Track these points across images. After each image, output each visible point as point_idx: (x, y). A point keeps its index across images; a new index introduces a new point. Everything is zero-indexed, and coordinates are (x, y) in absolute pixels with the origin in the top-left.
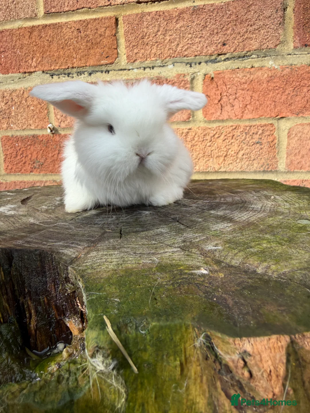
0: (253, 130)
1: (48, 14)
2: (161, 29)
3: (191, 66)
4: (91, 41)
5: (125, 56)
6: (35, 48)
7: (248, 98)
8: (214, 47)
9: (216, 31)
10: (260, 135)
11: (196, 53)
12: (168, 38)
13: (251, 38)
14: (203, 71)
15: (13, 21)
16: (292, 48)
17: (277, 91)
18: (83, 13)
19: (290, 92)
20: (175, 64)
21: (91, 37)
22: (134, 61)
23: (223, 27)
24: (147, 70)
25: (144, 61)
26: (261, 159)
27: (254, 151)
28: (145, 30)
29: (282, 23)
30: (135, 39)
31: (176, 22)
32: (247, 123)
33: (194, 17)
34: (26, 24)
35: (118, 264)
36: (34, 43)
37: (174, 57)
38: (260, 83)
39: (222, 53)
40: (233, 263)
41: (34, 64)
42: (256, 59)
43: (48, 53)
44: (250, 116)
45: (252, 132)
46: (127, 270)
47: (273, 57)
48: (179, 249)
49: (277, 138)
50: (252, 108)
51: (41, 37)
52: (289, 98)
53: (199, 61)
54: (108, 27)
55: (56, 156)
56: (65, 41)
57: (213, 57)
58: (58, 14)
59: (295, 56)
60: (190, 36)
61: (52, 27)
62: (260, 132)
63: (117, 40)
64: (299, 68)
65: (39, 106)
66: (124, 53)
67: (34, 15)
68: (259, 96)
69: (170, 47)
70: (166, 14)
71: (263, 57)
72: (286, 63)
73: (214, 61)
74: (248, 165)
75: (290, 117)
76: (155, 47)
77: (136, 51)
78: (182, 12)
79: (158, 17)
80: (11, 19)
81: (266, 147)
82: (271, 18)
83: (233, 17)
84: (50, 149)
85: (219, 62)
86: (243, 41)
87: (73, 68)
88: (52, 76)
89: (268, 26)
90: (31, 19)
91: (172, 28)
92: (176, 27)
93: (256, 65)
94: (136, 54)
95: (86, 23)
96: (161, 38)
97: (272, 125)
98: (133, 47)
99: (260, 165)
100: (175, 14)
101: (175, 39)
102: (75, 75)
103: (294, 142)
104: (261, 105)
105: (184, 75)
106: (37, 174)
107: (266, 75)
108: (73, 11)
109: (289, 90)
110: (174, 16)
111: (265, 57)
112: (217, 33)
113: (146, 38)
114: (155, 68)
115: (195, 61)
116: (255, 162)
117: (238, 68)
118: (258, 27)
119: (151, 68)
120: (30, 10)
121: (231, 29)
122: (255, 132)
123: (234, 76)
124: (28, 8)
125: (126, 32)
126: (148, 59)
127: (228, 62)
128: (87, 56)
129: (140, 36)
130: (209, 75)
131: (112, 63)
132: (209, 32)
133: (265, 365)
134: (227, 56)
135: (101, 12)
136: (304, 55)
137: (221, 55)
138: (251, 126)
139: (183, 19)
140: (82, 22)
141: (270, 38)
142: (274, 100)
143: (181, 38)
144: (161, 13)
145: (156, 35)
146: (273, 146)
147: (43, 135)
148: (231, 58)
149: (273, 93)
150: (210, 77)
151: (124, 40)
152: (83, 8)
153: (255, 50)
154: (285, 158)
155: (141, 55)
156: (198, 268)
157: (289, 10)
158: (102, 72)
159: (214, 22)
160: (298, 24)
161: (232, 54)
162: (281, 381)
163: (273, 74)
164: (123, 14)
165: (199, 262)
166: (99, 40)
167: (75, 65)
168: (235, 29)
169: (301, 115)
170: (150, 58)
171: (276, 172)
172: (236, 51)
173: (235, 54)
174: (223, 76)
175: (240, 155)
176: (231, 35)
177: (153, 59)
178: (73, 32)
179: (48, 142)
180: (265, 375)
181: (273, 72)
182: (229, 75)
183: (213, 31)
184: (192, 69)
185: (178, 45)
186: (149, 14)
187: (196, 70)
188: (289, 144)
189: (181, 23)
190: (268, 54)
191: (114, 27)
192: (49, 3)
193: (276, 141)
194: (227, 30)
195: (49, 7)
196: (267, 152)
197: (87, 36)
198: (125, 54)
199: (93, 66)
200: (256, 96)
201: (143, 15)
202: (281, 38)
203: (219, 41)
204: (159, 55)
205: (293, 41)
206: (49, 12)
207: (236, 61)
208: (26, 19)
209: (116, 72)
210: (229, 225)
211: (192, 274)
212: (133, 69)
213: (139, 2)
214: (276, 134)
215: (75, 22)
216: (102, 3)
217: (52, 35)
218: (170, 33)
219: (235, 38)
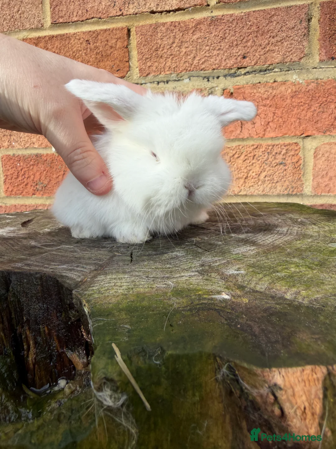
0: (276, 150)
1: (55, 24)
2: (177, 41)
3: (208, 81)
4: (100, 53)
5: (138, 69)
7: (271, 115)
8: (233, 60)
9: (235, 43)
10: (283, 155)
11: (214, 67)
12: (184, 50)
13: (273, 50)
14: (222, 86)
15: (17, 32)
16: (318, 61)
17: (302, 108)
18: (93, 23)
19: (316, 109)
20: (191, 78)
21: (101, 49)
22: (147, 75)
23: (243, 39)
24: (161, 85)
25: (158, 75)
26: (285, 181)
27: (277, 173)
28: (159, 41)
29: (307, 35)
30: (148, 51)
31: (192, 33)
32: (270, 142)
33: (211, 28)
34: (31, 34)
35: (129, 288)
37: (190, 70)
38: (283, 98)
39: (242, 66)
40: (258, 288)
42: (278, 73)
44: (273, 134)
45: (275, 151)
46: (138, 295)
47: (297, 70)
48: (196, 273)
49: (302, 158)
50: (275, 126)
51: (48, 48)
52: (315, 115)
53: (216, 75)
54: (120, 38)
55: (60, 177)
56: (73, 53)
57: (233, 71)
58: (66, 24)
59: (321, 69)
60: (207, 48)
61: (59, 38)
62: (284, 151)
63: (129, 52)
64: (325, 83)
66: (136, 66)
67: (40, 26)
68: (282, 113)
69: (186, 60)
70: (182, 24)
71: (286, 71)
72: (311, 77)
73: (234, 75)
74: (271, 188)
75: (316, 135)
76: (170, 60)
77: (149, 64)
78: (199, 23)
79: (172, 28)
80: (16, 30)
81: (290, 168)
82: (295, 29)
83: (254, 28)
84: (54, 169)
85: (239, 76)
86: (265, 54)
89: (291, 38)
90: (37, 29)
91: (188, 40)
92: (193, 38)
93: (279, 79)
94: (149, 67)
95: (96, 34)
96: (176, 50)
97: (297, 144)
98: (146, 60)
99: (284, 188)
100: (192, 25)
101: (191, 51)
103: (321, 163)
104: (284, 122)
105: (201, 91)
106: (40, 196)
107: (290, 91)
108: (83, 21)
109: (315, 106)
110: (190, 27)
111: (289, 71)
112: (237, 45)
113: (161, 50)
114: (170, 83)
115: (213, 75)
116: (278, 184)
117: (260, 83)
118: (281, 39)
119: (166, 83)
120: (36, 20)
121: (251, 41)
122: (279, 152)
123: (255, 91)
124: (34, 18)
125: (139, 44)
126: (162, 73)
127: (248, 77)
129: (154, 48)
130: (228, 90)
131: (123, 77)
132: (228, 44)
133: (299, 401)
134: (247, 69)
135: (112, 23)
136: (331, 69)
137: (241, 68)
138: (274, 146)
139: (200, 30)
140: (91, 33)
141: (294, 50)
142: (298, 117)
143: (198, 51)
144: (177, 24)
145: (171, 47)
146: (298, 167)
147: (47, 155)
148: (252, 72)
149: (298, 109)
150: (229, 92)
151: (136, 52)
152: (93, 18)
153: (277, 64)
154: (311, 181)
155: (154, 68)
156: (219, 293)
157: (314, 21)
159: (234, 34)
160: (324, 36)
161: (252, 68)
162: (317, 420)
163: (297, 89)
164: (135, 25)
165: (220, 286)
166: (109, 52)
168: (256, 40)
169: (328, 133)
170: (165, 72)
171: (301, 195)
172: (257, 65)
173: (256, 67)
174: (243, 91)
175: (262, 177)
176: (252, 47)
177: (168, 73)
178: (81, 43)
179: (52, 162)
180: (299, 413)
181: (297, 87)
182: (249, 90)
183: (232, 43)
184: (210, 83)
185: (195, 57)
186: (164, 24)
187: (214, 85)
188: (315, 165)
189: (198, 35)
190: (291, 67)
191: (126, 38)
192: (57, 13)
193: (301, 162)
194: (247, 42)
195: (57, 17)
196: (292, 174)
197: (96, 47)
198: (137, 68)
200: (279, 112)
201: (157, 26)
202: (306, 51)
203: (239, 54)
204: (174, 68)
205: (319, 53)
206: (57, 22)
207: (257, 75)
208: (32, 29)
210: (252, 248)
211: (212, 299)
212: (145, 83)
213: (153, 12)
214: (301, 154)
215: (84, 33)
216: (113, 12)
217: (59, 47)
218: (186, 45)
219: (256, 50)
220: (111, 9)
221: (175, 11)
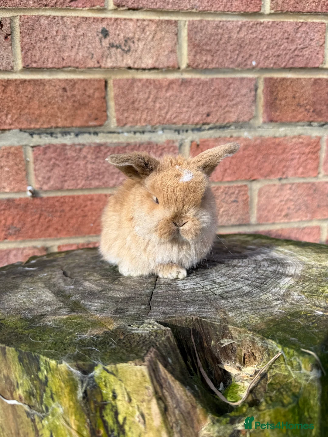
0: (231, 191)
1: (27, 69)
2: (152, 96)
3: (179, 133)
4: (78, 101)
6: (10, 104)
7: (228, 163)
8: (199, 117)
9: (201, 103)
10: (236, 195)
11: (184, 122)
12: (158, 105)
13: (230, 111)
14: (190, 138)
16: (262, 122)
17: (250, 158)
18: (70, 72)
19: (260, 159)
20: (165, 130)
21: (79, 98)
22: (124, 125)
23: (208, 100)
24: (138, 134)
25: (134, 126)
26: (237, 214)
28: (136, 95)
29: (255, 101)
31: (165, 91)
32: (227, 185)
33: (182, 88)
36: (9, 98)
37: (163, 123)
39: (206, 123)
41: (8, 121)
42: (234, 130)
43: (27, 111)
44: (229, 179)
47: (247, 129)
49: (250, 197)
50: (231, 172)
51: (19, 92)
52: (259, 164)
53: (185, 129)
54: (98, 89)
55: (36, 221)
56: (48, 99)
57: (198, 126)
58: (40, 70)
59: (263, 129)
60: (178, 105)
61: (32, 83)
62: (237, 192)
63: (106, 102)
64: (267, 140)
65: (16, 167)
66: (114, 116)
67: (10, 68)
68: (236, 162)
69: (160, 114)
70: (156, 83)
71: (239, 129)
72: (257, 134)
73: (199, 130)
74: (227, 220)
75: (260, 179)
76: (145, 113)
77: (126, 115)
78: (171, 82)
79: (148, 84)
81: (241, 204)
83: (216, 92)
84: (29, 213)
85: (204, 130)
86: (224, 114)
87: (57, 127)
88: (32, 134)
90: (6, 71)
91: (162, 97)
92: (166, 96)
93: (235, 135)
94: (126, 118)
95: (74, 83)
96: (151, 105)
97: (246, 186)
98: (123, 112)
99: (236, 219)
100: (165, 84)
101: (164, 107)
102: (59, 135)
103: (263, 200)
104: (238, 169)
105: (173, 142)
106: (13, 240)
107: (242, 144)
108: (59, 68)
109: (260, 157)
111: (241, 129)
112: (202, 105)
113: (137, 103)
114: (146, 134)
115: (182, 129)
116: (232, 217)
119: (142, 133)
120: (5, 62)
122: (233, 192)
123: (217, 144)
124: (3, 59)
125: (116, 97)
126: (138, 124)
127: (211, 132)
128: (74, 116)
129: (130, 102)
130: (195, 143)
131: (101, 126)
132: (195, 103)
134: (211, 125)
135: (90, 74)
136: (270, 129)
138: (229, 187)
139: (173, 88)
140: (68, 82)
141: (245, 113)
143: (170, 107)
144: (152, 82)
145: (146, 102)
146: (246, 203)
147: (20, 199)
148: (213, 128)
149: (247, 160)
151: (114, 104)
152: (70, 66)
153: (233, 123)
154: (256, 213)
155: (131, 119)
157: (260, 91)
158: (90, 133)
160: (266, 104)
161: (214, 125)
163: (247, 144)
164: (112, 78)
166: (87, 101)
167: (60, 125)
168: (217, 102)
169: (268, 178)
170: (141, 124)
171: (248, 225)
172: (218, 122)
173: (218, 124)
174: (207, 143)
176: (214, 107)
177: (144, 124)
178: (57, 91)
179: (26, 206)
181: (248, 142)
182: (213, 143)
183: (199, 103)
184: (180, 136)
185: (167, 113)
186: (140, 80)
187: (184, 137)
188: (259, 202)
189: (170, 93)
190: (243, 126)
191: (103, 89)
192: (29, 57)
193: (249, 199)
194: (211, 102)
195: (29, 61)
196: (242, 209)
197: (74, 96)
198: (115, 118)
199: (80, 127)
200: (234, 161)
201: (134, 80)
202: (254, 113)
203: (204, 112)
204: (149, 121)
205: (262, 116)
206: (30, 67)
207: (217, 130)
209: (105, 135)
212: (123, 133)
213: (130, 68)
214: (249, 193)
215: (60, 80)
216: (91, 63)
217: (32, 91)
218: (160, 101)
219: (217, 111)
220: (89, 61)
221: (150, 69)
